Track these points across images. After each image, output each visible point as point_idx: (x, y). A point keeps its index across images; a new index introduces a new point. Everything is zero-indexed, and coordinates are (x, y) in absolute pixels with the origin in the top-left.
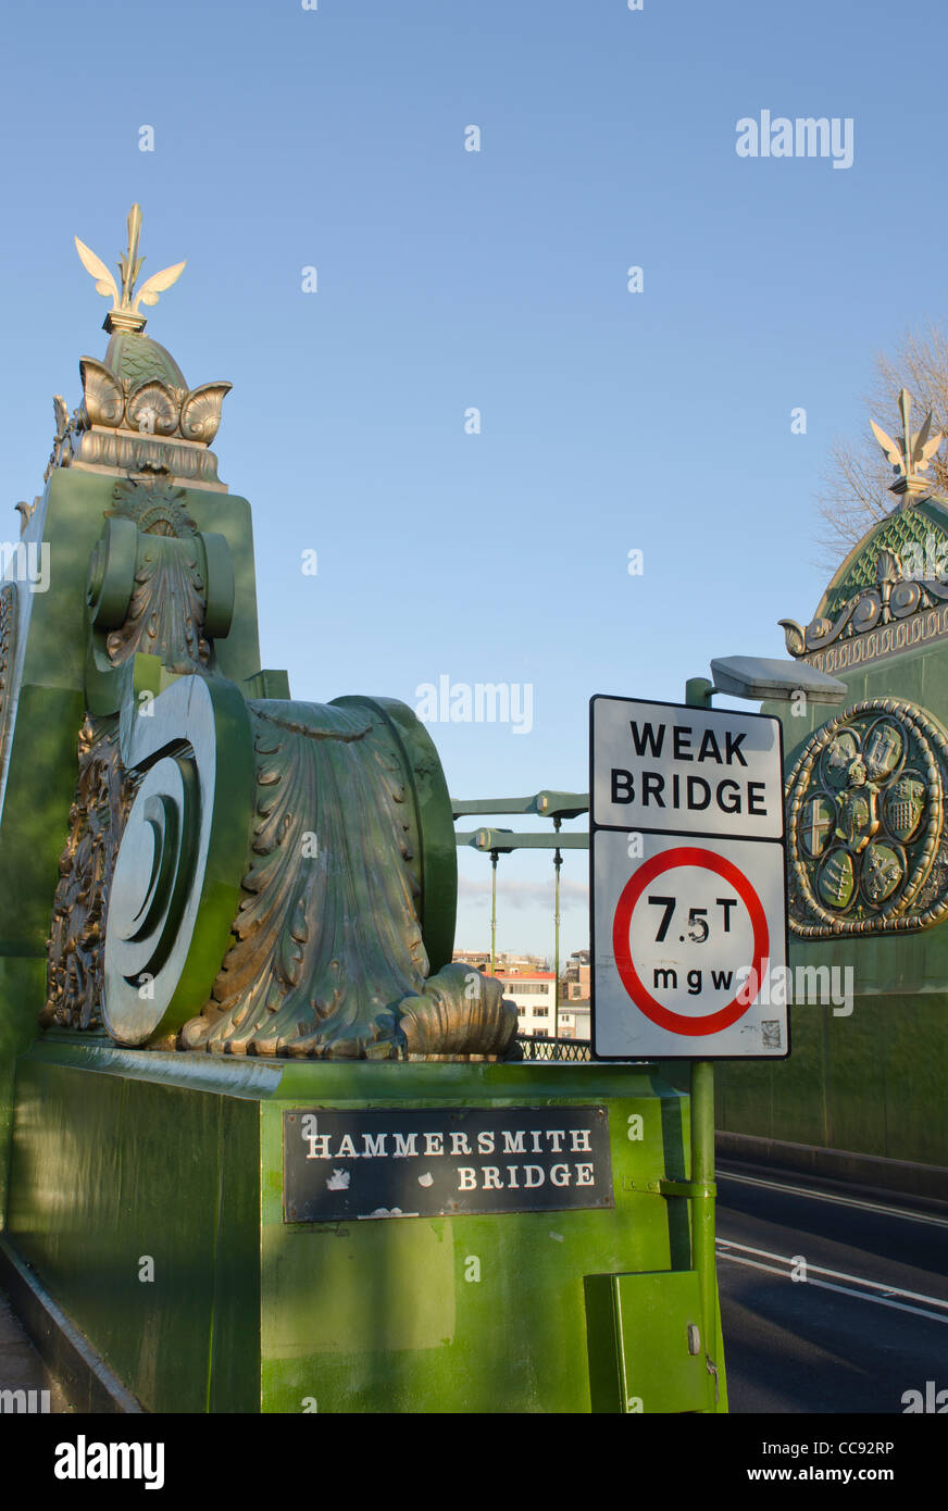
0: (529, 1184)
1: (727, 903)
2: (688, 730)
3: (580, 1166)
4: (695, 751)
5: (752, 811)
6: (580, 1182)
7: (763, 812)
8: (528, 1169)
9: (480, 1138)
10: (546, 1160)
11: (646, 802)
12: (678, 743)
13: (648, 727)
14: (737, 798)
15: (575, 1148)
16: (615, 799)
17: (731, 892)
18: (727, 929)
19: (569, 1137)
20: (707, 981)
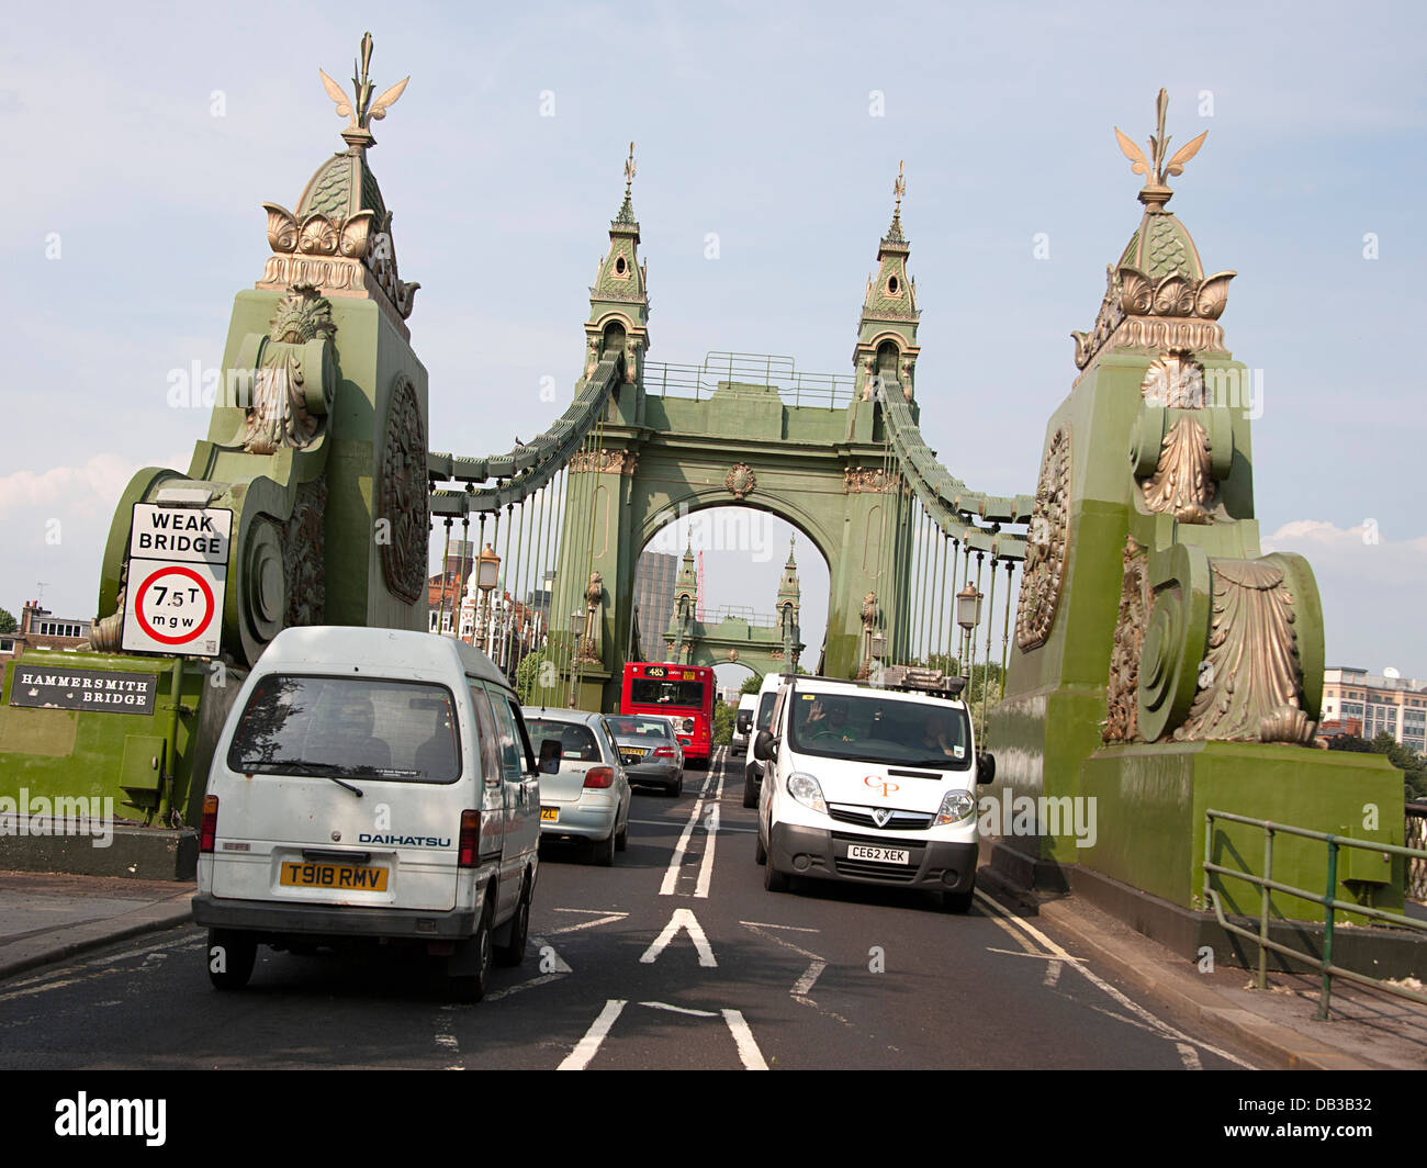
0: (115, 701)
1: (193, 591)
2: (182, 517)
3: (139, 697)
4: (184, 525)
5: (211, 551)
6: (138, 703)
7: (218, 552)
8: (115, 696)
9: (97, 682)
10: (125, 693)
11: (157, 547)
12: (175, 522)
13: (161, 516)
14: (204, 546)
15: (139, 690)
16: (142, 546)
17: (196, 585)
18: (192, 601)
19: (137, 685)
20: (180, 623)
